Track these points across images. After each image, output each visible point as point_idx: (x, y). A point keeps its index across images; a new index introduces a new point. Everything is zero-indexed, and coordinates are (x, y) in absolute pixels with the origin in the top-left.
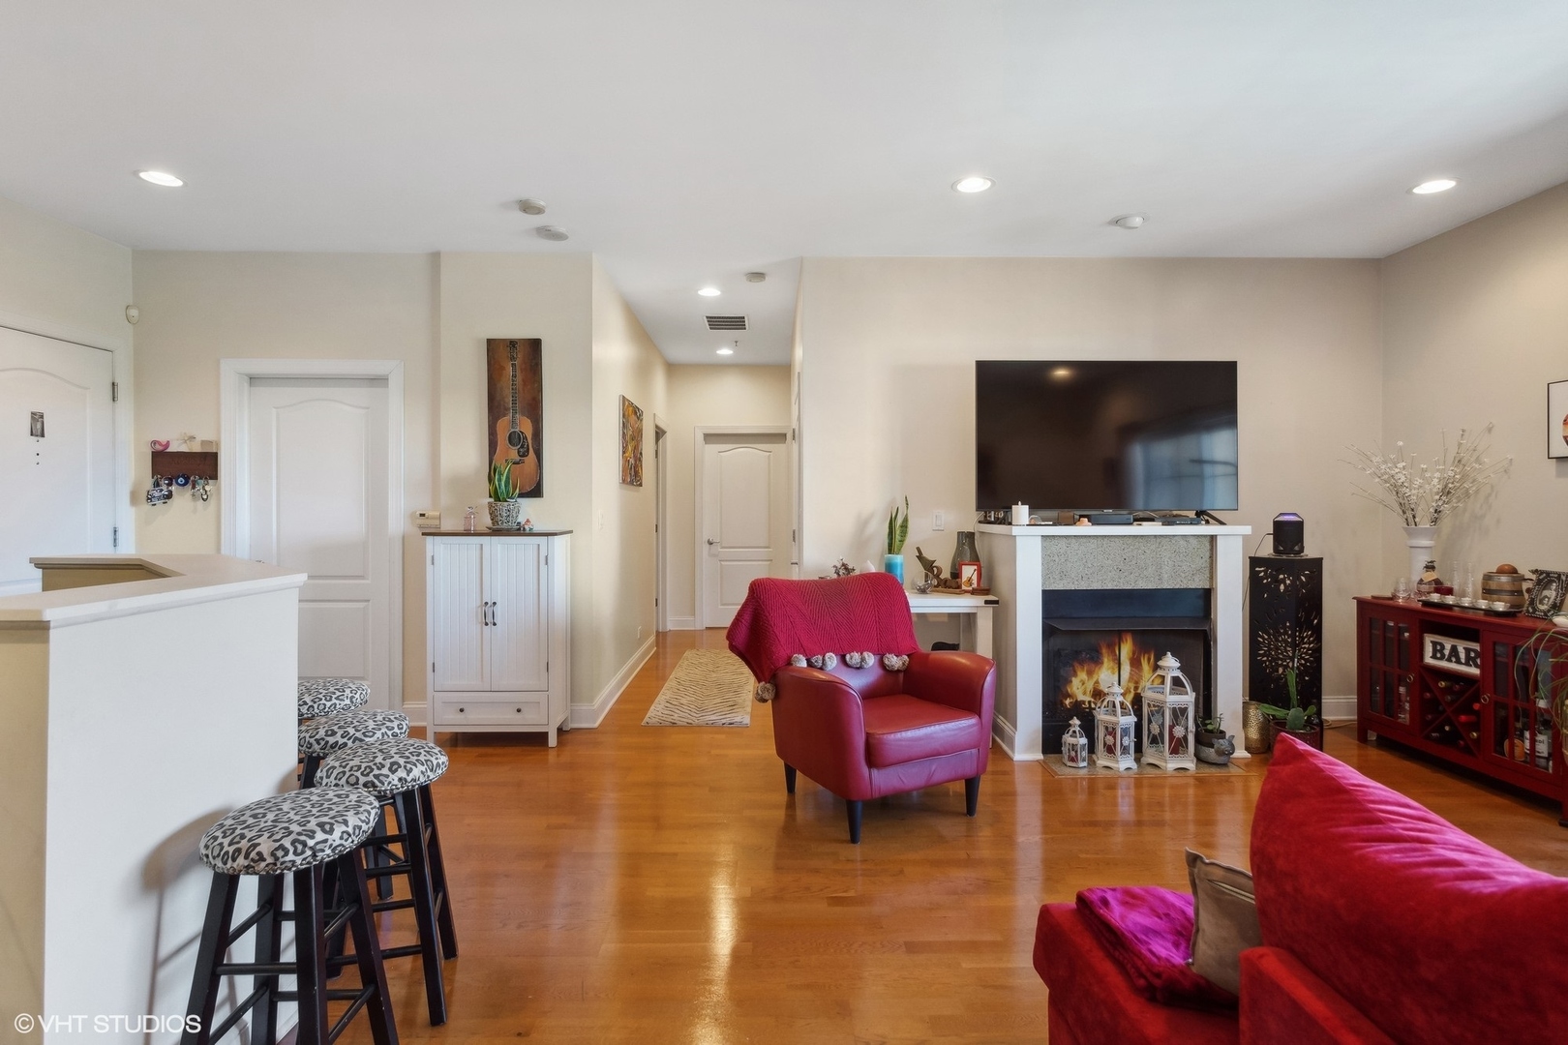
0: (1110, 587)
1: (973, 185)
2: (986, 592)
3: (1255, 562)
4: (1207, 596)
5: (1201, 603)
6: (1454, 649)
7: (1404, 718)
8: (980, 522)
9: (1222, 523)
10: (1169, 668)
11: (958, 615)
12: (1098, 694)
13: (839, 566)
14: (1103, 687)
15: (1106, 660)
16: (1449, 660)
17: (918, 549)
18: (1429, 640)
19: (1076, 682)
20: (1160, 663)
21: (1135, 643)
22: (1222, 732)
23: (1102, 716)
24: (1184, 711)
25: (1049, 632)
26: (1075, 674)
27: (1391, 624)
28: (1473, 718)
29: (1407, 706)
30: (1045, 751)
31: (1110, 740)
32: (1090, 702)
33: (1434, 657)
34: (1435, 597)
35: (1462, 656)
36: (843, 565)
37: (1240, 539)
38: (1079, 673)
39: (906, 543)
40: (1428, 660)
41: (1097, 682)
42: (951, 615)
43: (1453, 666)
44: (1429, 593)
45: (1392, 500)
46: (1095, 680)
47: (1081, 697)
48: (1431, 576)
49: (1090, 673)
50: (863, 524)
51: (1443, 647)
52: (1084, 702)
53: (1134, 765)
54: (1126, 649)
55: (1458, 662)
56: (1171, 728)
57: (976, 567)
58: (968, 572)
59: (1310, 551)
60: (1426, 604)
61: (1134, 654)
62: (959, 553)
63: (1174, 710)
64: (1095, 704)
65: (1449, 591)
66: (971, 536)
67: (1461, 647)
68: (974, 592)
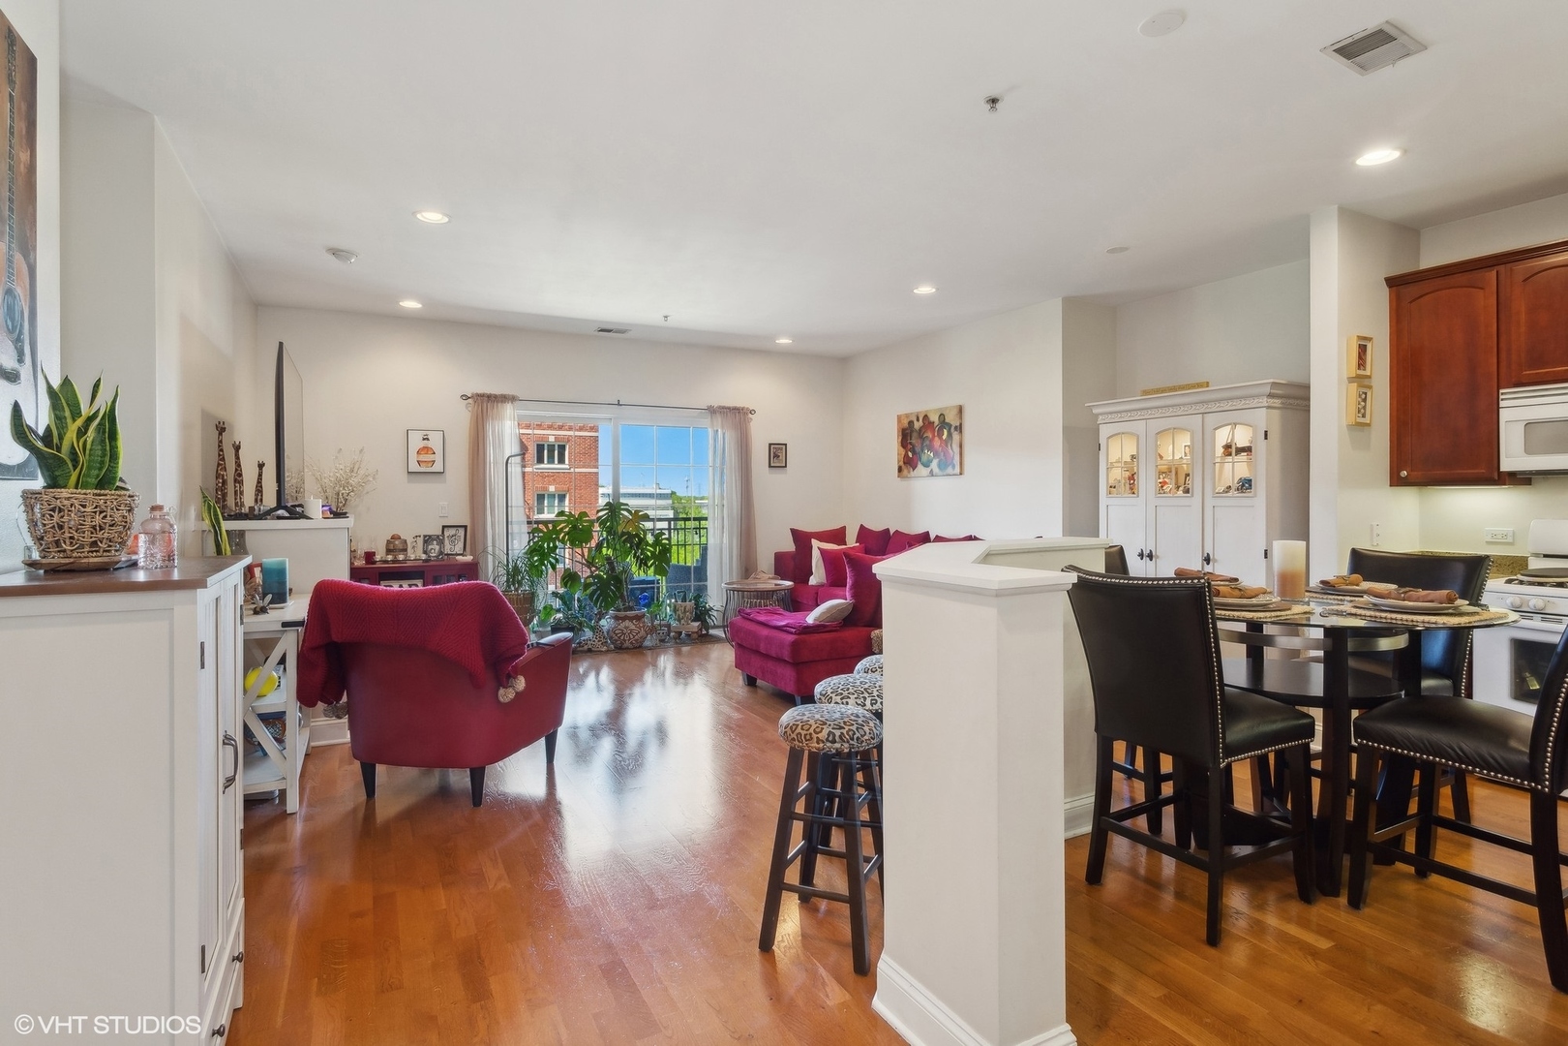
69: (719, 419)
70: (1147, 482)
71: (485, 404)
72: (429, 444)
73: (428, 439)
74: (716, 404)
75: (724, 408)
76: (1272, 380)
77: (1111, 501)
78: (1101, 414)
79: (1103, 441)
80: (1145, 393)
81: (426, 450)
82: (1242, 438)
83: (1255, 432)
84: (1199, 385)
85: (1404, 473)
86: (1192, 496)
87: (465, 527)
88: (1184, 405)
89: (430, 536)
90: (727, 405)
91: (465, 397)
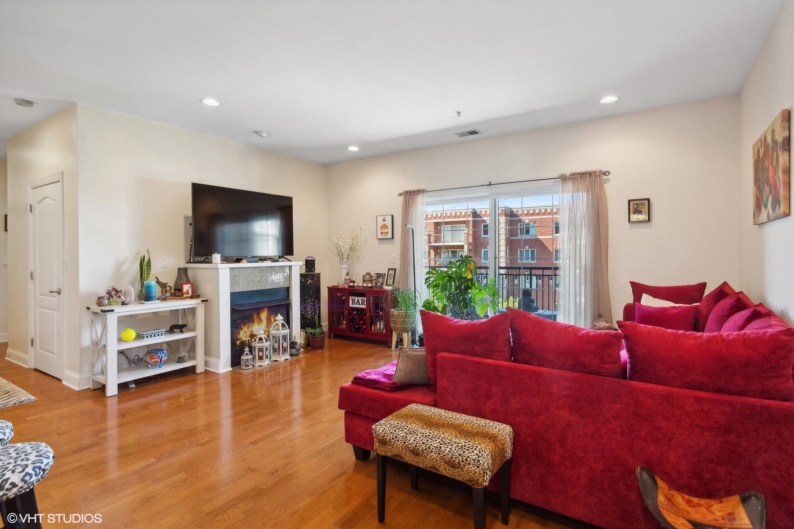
0: (255, 289)
1: (211, 102)
2: (198, 297)
3: (301, 275)
4: (288, 290)
5: (286, 293)
6: (358, 300)
7: (344, 326)
8: (187, 263)
9: (290, 261)
10: (280, 320)
11: (177, 310)
12: (252, 336)
13: (111, 289)
14: (255, 332)
15: (256, 321)
16: (357, 304)
17: (157, 278)
18: (351, 298)
19: (242, 333)
20: (276, 318)
21: (268, 311)
22: (296, 342)
23: (256, 345)
24: (286, 336)
25: (233, 311)
26: (242, 329)
27: (339, 295)
28: (363, 321)
29: (344, 322)
30: (232, 366)
31: (261, 354)
32: (249, 340)
33: (352, 304)
34: (352, 284)
35: (360, 302)
36: (114, 289)
37: (299, 266)
38: (243, 328)
39: (151, 275)
40: (351, 305)
41: (252, 331)
42: (171, 311)
43: (358, 306)
44: (349, 283)
45: (336, 252)
46: (251, 330)
47: (244, 339)
48: (348, 278)
49: (248, 328)
50: (119, 266)
51: (355, 300)
52: (246, 341)
53: (270, 363)
54: (264, 315)
55: (359, 304)
56: (282, 344)
57: (190, 285)
58: (186, 288)
59: (317, 271)
60: (350, 286)
61: (268, 316)
62: (179, 278)
63: (283, 336)
64: (251, 340)
65: (354, 282)
66: (186, 269)
67: (360, 299)
68: (191, 297)
69: (570, 185)
71: (410, 196)
72: (385, 223)
73: (385, 220)
74: (568, 173)
75: (574, 174)
81: (384, 226)
87: (395, 270)
89: (379, 274)
90: (578, 171)
91: (401, 195)
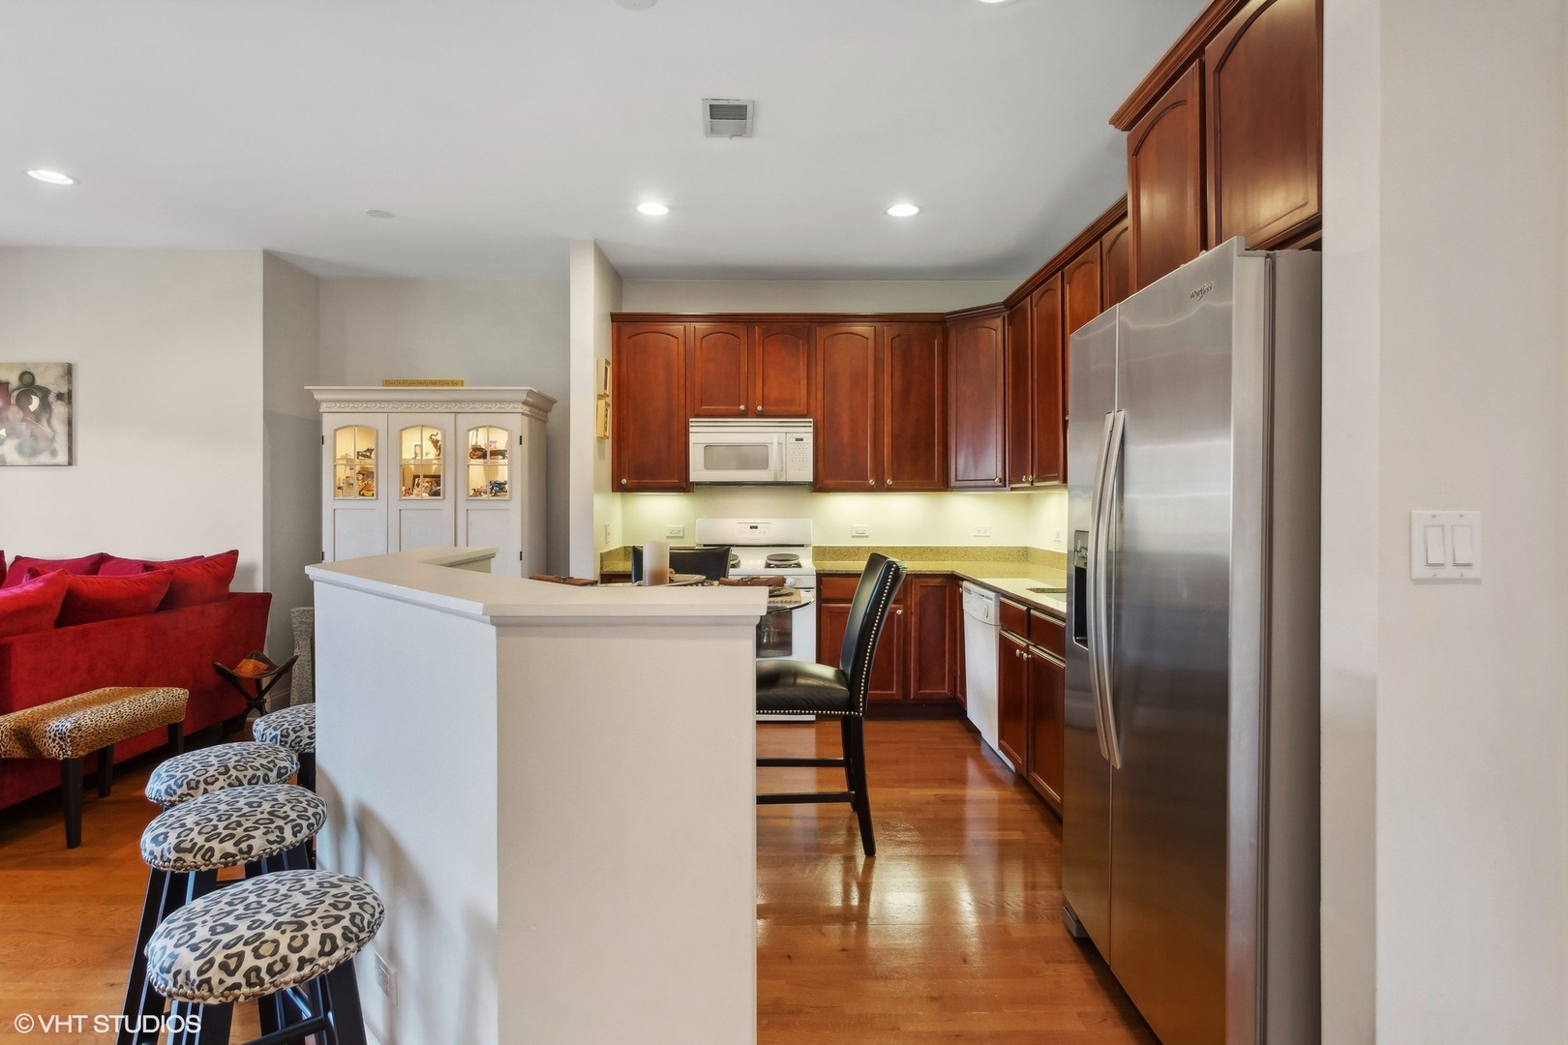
70: (388, 484)
76: (529, 388)
77: (338, 505)
78: (327, 401)
79: (326, 431)
80: (387, 383)
82: (501, 441)
83: (510, 437)
84: (454, 383)
85: (624, 481)
86: (444, 498)
88: (433, 402)
